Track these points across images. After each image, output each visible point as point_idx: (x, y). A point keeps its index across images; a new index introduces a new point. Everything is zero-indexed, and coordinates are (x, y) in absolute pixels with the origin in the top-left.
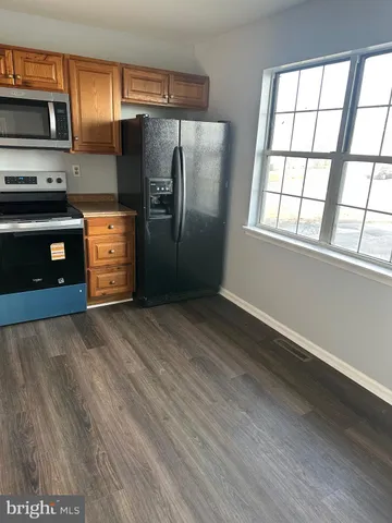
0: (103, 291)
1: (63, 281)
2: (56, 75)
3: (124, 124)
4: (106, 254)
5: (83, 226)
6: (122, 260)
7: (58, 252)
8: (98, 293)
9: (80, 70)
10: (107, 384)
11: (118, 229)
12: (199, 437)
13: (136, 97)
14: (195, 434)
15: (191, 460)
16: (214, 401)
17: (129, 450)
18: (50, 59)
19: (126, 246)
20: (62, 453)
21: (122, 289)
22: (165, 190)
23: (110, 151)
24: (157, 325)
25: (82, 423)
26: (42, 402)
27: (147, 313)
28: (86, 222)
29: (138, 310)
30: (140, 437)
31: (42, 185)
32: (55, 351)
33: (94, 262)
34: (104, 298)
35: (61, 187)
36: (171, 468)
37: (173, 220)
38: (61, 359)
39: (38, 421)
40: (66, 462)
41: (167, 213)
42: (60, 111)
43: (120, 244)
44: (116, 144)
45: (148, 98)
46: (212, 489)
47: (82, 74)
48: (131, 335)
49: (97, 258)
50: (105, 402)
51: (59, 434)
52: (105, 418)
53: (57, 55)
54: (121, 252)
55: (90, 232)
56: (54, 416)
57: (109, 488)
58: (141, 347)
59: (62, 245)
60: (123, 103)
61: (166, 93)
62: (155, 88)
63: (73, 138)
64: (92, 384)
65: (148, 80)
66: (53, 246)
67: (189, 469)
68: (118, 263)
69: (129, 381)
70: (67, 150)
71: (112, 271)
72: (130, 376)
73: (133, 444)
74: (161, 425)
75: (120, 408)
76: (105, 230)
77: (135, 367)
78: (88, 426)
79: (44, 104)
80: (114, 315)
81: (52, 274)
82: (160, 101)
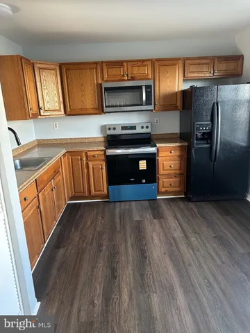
0: (166, 189)
1: (144, 181)
2: (147, 71)
3: (184, 92)
4: (168, 168)
5: (156, 152)
6: (178, 172)
7: (143, 165)
8: (163, 190)
9: (160, 66)
10: (160, 239)
11: (176, 153)
12: (208, 280)
13: (192, 75)
14: (205, 278)
15: (199, 291)
16: (223, 263)
17: (165, 276)
18: (145, 63)
19: (181, 163)
20: (130, 268)
21: (177, 189)
22: (206, 129)
23: (175, 108)
24: (197, 213)
25: (143, 256)
26: (126, 242)
27: (191, 205)
28: (158, 149)
29: (186, 203)
30: (172, 271)
31: (139, 130)
32: (136, 218)
33: (161, 171)
34: (166, 193)
35: (148, 131)
36: (186, 292)
37: (211, 148)
38: (139, 222)
39: (122, 250)
40: (131, 272)
41: (208, 144)
42: (149, 90)
43: (177, 162)
44: (179, 104)
45: (200, 75)
46: (208, 310)
47: (161, 68)
48: (179, 216)
49: (163, 170)
50: (157, 249)
51: (131, 259)
52: (155, 256)
53: (148, 60)
54: (178, 167)
55: (160, 155)
56: (130, 249)
57: (150, 291)
58: (184, 224)
59: (145, 161)
60: (184, 80)
61: (212, 70)
62: (205, 68)
63: (155, 104)
64: (152, 238)
65: (199, 64)
66: (140, 162)
67: (197, 295)
68: (175, 174)
69: (172, 241)
70: (152, 110)
71: (171, 178)
72: (174, 238)
73: (167, 273)
74: (186, 269)
75: (164, 254)
76: (168, 154)
77: (178, 234)
78: (146, 258)
79: (140, 87)
80: (171, 203)
81: (139, 177)
82: (208, 75)
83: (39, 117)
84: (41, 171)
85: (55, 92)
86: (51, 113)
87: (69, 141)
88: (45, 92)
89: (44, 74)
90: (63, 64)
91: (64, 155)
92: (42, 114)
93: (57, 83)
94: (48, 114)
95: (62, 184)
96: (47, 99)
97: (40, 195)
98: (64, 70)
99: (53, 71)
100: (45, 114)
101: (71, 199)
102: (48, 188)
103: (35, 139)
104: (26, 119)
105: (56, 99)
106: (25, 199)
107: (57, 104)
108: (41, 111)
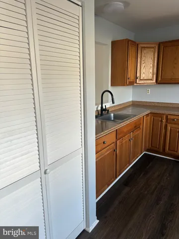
83: (135, 84)
84: (123, 124)
85: (151, 65)
86: (145, 82)
87: (156, 105)
88: (143, 66)
89: (145, 51)
90: (162, 43)
91: (147, 115)
92: (138, 82)
93: (154, 58)
94: (142, 82)
95: (141, 137)
96: (143, 70)
97: (118, 142)
98: (162, 47)
99: (153, 49)
100: (140, 82)
101: (148, 150)
102: (126, 138)
103: (131, 100)
104: (124, 85)
105: (151, 71)
106: (104, 143)
107: (151, 75)
108: (138, 80)
